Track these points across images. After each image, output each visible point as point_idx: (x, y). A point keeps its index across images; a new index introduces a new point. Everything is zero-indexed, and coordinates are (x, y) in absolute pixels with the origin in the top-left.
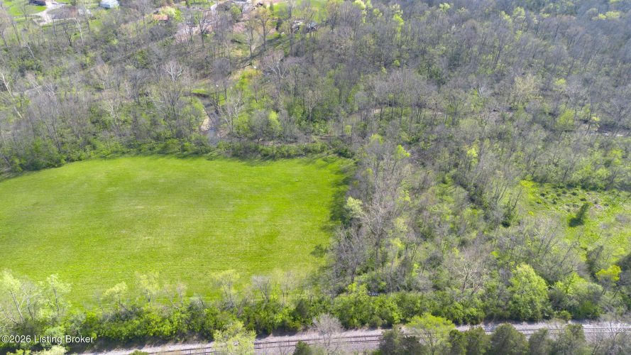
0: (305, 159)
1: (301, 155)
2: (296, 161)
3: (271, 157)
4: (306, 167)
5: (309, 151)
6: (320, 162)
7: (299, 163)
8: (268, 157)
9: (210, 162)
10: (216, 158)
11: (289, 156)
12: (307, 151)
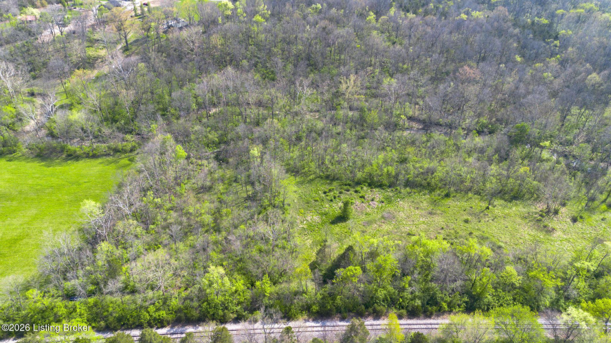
0: (110, 158)
1: (108, 155)
2: (100, 160)
3: (75, 157)
4: (107, 167)
5: (119, 151)
6: (125, 161)
7: (101, 163)
8: (73, 157)
9: (9, 163)
10: (17, 159)
11: (95, 156)
12: (116, 151)
